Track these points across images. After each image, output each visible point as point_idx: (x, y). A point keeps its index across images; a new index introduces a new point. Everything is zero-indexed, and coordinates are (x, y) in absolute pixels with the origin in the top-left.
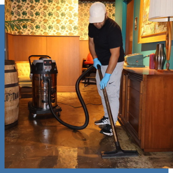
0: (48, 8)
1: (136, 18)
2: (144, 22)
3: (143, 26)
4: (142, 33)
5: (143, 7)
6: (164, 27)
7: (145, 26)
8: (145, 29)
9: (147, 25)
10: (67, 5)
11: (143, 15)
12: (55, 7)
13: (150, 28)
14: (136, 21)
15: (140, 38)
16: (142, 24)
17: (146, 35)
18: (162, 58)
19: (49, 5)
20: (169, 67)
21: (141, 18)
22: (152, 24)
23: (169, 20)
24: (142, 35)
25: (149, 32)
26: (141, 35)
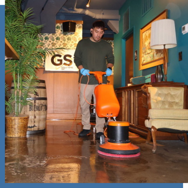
0: (56, 45)
1: (136, 51)
2: (144, 53)
3: (143, 56)
4: (142, 61)
5: (142, 42)
6: (161, 54)
7: (145, 56)
8: (145, 58)
9: (146, 55)
10: (72, 42)
11: (143, 47)
12: (62, 43)
13: (149, 57)
14: (136, 53)
15: (141, 66)
16: (143, 55)
17: (146, 63)
18: (161, 76)
19: (57, 43)
20: (167, 79)
21: (141, 50)
22: (151, 53)
23: (164, 47)
24: (143, 62)
25: (149, 60)
26: (141, 63)
